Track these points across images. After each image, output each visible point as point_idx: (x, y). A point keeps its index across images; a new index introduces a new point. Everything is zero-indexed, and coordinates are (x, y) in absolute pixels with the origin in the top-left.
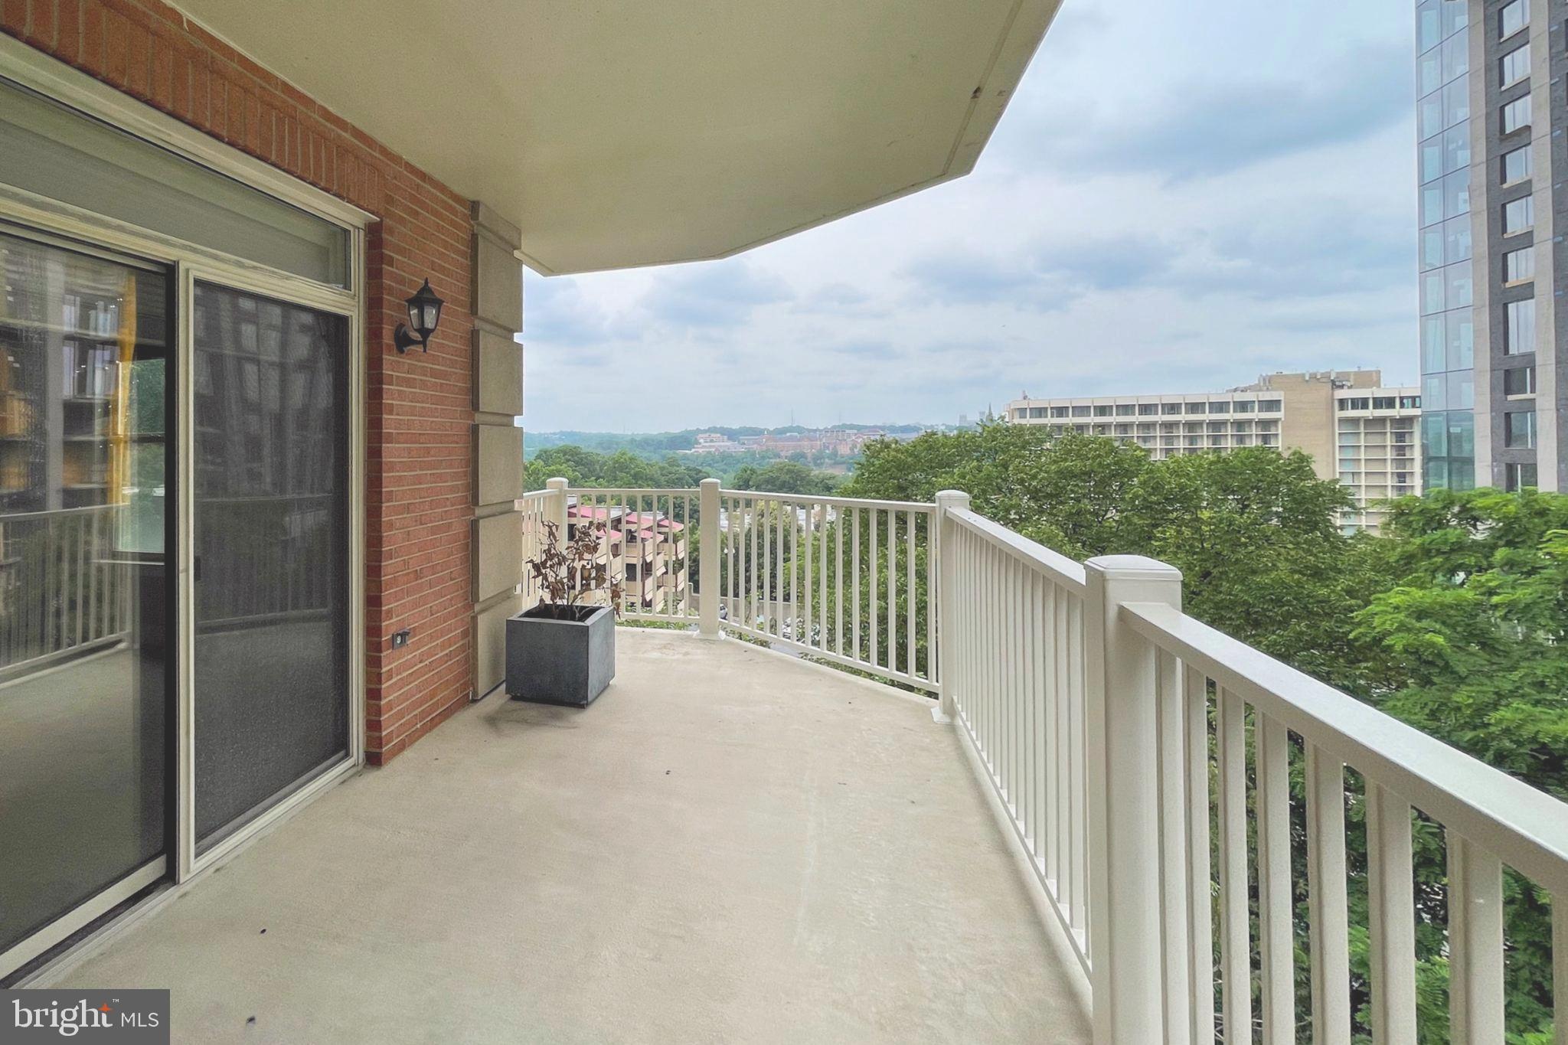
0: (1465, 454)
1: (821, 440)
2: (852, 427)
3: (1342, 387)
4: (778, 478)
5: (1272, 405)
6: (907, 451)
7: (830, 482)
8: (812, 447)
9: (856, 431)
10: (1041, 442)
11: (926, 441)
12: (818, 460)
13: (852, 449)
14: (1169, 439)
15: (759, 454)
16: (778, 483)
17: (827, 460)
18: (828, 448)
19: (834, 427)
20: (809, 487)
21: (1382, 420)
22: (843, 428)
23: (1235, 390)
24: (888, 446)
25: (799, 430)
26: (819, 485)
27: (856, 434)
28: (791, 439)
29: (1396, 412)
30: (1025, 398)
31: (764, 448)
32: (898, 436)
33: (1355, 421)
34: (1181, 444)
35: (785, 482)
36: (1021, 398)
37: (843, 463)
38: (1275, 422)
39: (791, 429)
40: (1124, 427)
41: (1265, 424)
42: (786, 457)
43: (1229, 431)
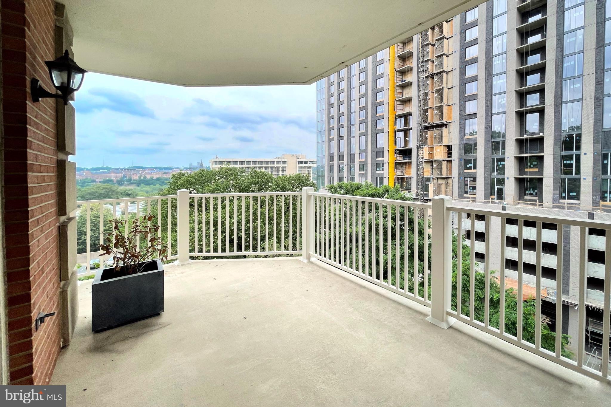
0: (324, 175)
1: (122, 173)
2: (139, 167)
3: (298, 158)
4: (97, 192)
5: (284, 162)
6: (193, 177)
7: (130, 192)
8: (116, 177)
9: (142, 169)
10: (242, 172)
11: (201, 173)
12: (120, 183)
13: (140, 177)
14: (278, 171)
15: (80, 180)
16: (96, 194)
17: (126, 182)
18: (126, 177)
19: (129, 167)
20: (117, 195)
21: (305, 167)
22: (135, 168)
23: (276, 158)
24: (183, 175)
25: (109, 169)
26: (123, 194)
27: (141, 171)
28: (103, 173)
29: (308, 165)
30: (217, 158)
31: (85, 178)
32: (188, 171)
33: (301, 167)
34: (281, 173)
35: (101, 193)
36: (215, 158)
37: (135, 183)
38: (285, 167)
39: (102, 168)
40: (266, 168)
41: (283, 168)
42: (100, 182)
43: (275, 169)
